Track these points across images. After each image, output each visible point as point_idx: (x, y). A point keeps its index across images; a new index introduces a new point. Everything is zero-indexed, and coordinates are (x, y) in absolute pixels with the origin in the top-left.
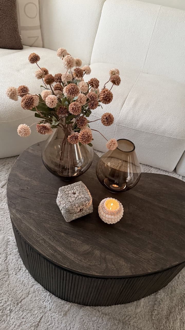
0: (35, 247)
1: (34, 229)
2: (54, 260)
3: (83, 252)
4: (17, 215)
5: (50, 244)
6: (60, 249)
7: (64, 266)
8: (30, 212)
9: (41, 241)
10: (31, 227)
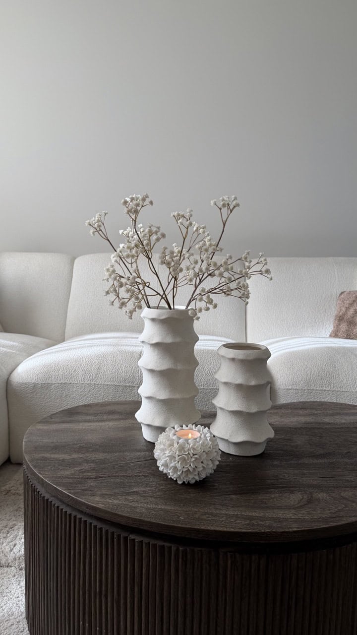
0: (202, 528)
1: (169, 508)
2: (263, 531)
3: (298, 504)
4: (110, 501)
5: (226, 514)
6: (254, 514)
7: (291, 530)
8: (132, 491)
9: (205, 517)
10: (160, 507)
